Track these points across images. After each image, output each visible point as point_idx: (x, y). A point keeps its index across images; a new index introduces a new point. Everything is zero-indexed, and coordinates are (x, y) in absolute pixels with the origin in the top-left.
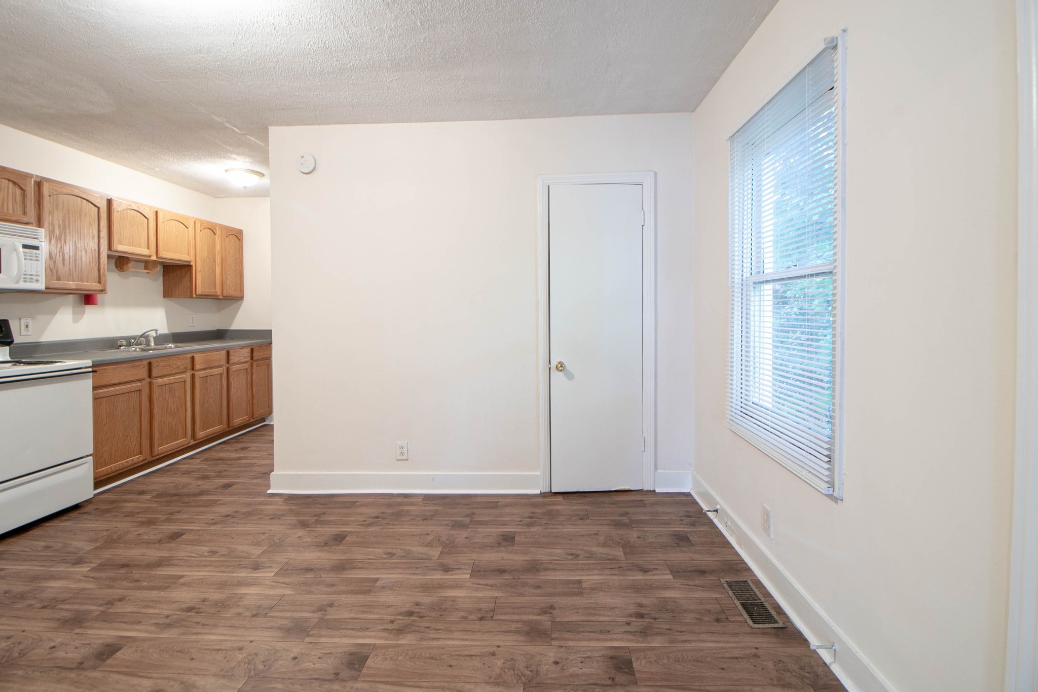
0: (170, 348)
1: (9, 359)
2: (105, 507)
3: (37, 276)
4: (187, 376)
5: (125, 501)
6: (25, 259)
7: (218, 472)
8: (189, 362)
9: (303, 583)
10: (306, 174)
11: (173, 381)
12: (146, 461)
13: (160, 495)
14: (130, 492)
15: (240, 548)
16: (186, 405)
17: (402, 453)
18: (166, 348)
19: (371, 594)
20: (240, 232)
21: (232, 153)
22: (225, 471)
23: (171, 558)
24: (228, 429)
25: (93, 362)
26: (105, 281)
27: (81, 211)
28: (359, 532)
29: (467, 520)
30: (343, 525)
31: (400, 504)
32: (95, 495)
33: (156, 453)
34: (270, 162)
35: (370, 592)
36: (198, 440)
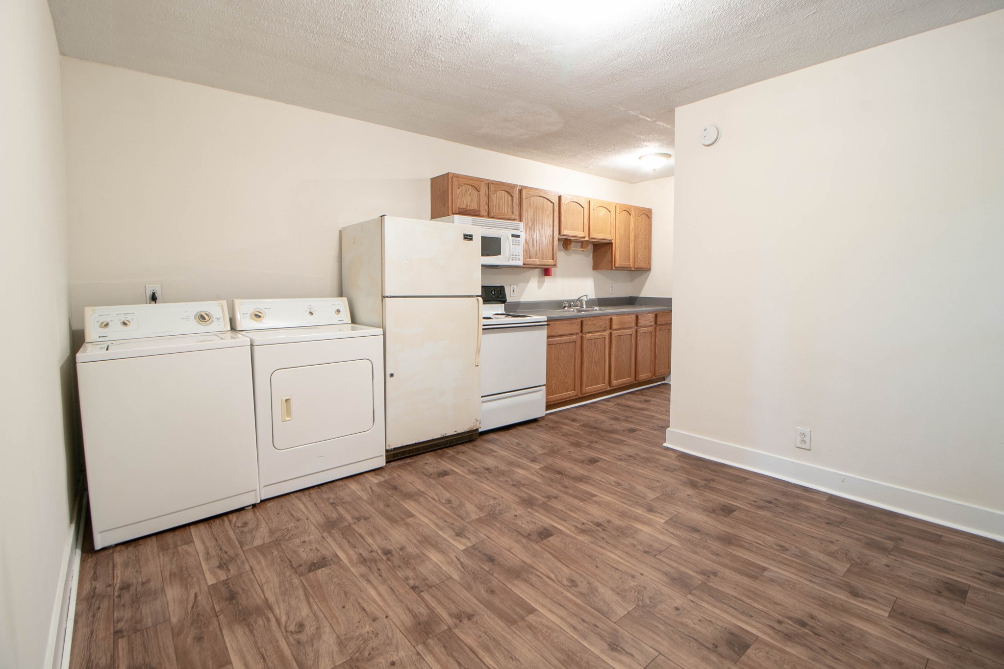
0: (596, 310)
1: (505, 313)
2: (551, 425)
3: (519, 256)
4: (606, 334)
5: (563, 424)
6: (513, 244)
7: (626, 417)
8: (608, 322)
9: (689, 540)
10: (709, 145)
11: (597, 337)
12: (577, 397)
13: (584, 425)
14: (567, 418)
15: (639, 487)
16: (605, 358)
17: (803, 441)
18: (593, 310)
19: (757, 581)
20: (650, 211)
21: (644, 141)
22: (631, 417)
23: (588, 478)
24: (635, 382)
25: (547, 318)
26: (556, 258)
27: (543, 207)
28: (749, 511)
29: (890, 544)
30: (731, 497)
31: (798, 496)
32: (546, 415)
33: (584, 392)
34: (675, 144)
35: (756, 579)
36: (613, 387)
